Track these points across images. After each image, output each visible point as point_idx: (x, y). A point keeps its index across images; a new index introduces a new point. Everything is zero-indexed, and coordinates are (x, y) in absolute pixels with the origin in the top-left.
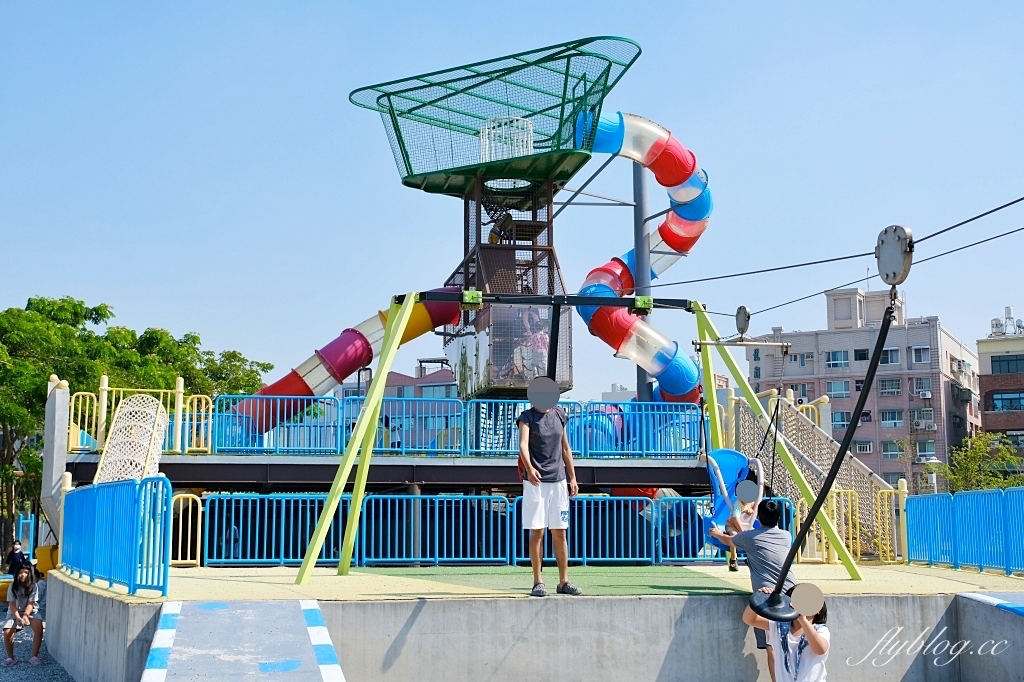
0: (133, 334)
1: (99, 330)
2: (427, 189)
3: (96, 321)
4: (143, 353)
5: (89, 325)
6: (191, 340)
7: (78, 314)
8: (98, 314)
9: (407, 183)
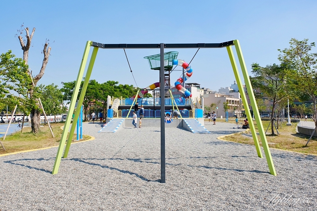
0: (123, 85)
1: (117, 85)
2: (155, 69)
3: (117, 84)
4: (124, 88)
5: (116, 85)
6: (132, 86)
7: (114, 83)
8: (117, 83)
9: (151, 69)
